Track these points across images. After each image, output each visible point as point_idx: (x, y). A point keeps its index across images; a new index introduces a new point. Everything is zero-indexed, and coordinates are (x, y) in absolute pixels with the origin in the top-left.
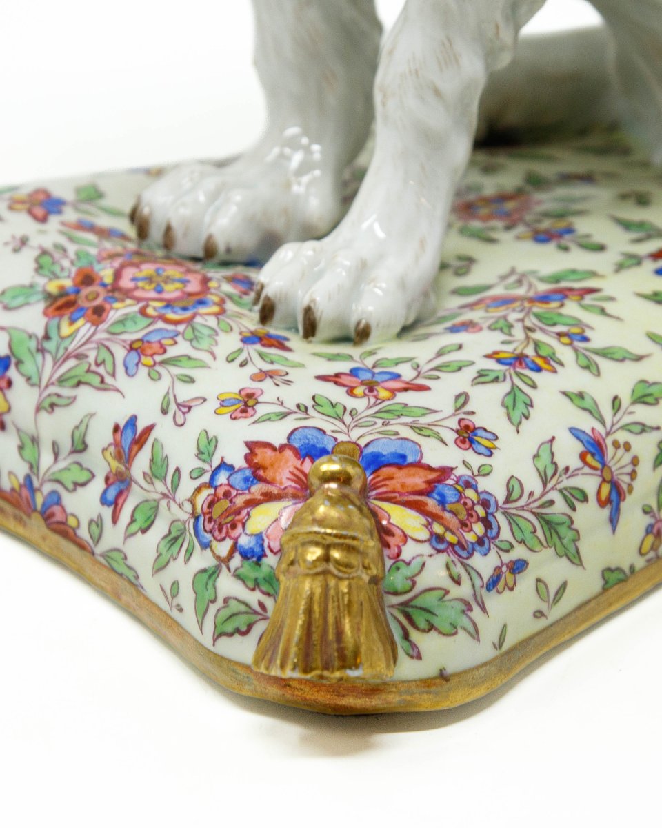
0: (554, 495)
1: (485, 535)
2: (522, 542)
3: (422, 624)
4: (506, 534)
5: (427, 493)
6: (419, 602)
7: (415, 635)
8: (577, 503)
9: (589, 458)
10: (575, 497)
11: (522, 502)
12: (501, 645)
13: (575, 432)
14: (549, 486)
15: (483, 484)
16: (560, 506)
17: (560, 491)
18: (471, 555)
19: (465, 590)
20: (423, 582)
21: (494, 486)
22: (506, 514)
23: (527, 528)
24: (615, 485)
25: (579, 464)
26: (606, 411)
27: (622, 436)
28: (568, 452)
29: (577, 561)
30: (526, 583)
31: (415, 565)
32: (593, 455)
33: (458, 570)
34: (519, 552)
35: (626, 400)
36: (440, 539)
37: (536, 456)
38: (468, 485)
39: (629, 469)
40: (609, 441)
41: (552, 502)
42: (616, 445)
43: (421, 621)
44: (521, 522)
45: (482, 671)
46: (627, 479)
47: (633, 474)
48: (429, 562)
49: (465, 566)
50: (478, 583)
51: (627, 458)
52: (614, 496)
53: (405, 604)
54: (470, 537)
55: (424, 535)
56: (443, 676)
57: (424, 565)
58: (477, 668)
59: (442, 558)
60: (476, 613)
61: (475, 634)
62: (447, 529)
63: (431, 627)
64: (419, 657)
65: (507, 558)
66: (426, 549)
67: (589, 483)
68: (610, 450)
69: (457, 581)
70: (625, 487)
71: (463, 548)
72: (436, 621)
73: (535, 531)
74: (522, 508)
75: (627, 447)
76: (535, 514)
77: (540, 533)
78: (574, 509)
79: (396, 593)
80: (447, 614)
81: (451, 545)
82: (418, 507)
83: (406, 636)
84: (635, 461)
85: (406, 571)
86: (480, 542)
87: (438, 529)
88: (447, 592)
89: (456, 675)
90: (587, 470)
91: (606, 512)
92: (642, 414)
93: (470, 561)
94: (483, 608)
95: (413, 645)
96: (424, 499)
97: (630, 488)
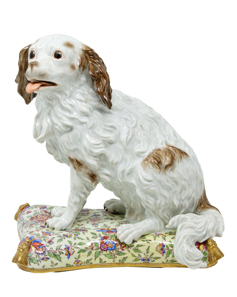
1: (43, 253)
2: (49, 256)
3: (32, 261)
4: (47, 254)
5: (38, 246)
6: (31, 258)
7: (30, 262)
8: (61, 254)
9: (66, 249)
10: (61, 253)
11: (51, 251)
12: (43, 268)
13: (66, 245)
14: (57, 250)
15: (47, 247)
16: (58, 253)
17: (59, 251)
18: (40, 255)
19: (38, 259)
20: (32, 256)
21: (48, 249)
22: (48, 252)
23: (51, 254)
24: (70, 254)
26: (73, 244)
27: (73, 248)
28: (63, 247)
29: (60, 261)
30: (49, 261)
31: (32, 254)
32: (67, 249)
33: (37, 256)
34: (48, 257)
35: (77, 244)
37: (58, 246)
38: (44, 247)
39: (73, 252)
40: (70, 248)
41: (56, 252)
42: (72, 249)
44: (50, 253)
45: (40, 270)
46: (72, 253)
47: (73, 253)
48: (34, 254)
49: (38, 256)
50: (40, 258)
51: (73, 251)
52: (69, 255)
53: (30, 258)
55: (35, 251)
56: (33, 269)
58: (39, 269)
59: (36, 254)
60: (39, 262)
61: (39, 265)
62: (38, 251)
63: (32, 262)
64: (31, 265)
65: (45, 257)
67: (65, 252)
68: (70, 249)
69: (37, 257)
70: (71, 254)
71: (39, 254)
72: (33, 261)
73: (52, 255)
75: (73, 249)
76: (53, 253)
77: (53, 255)
78: (60, 254)
79: (29, 257)
80: (35, 261)
82: (36, 247)
83: (29, 262)
84: (74, 251)
85: (31, 254)
86: (42, 254)
88: (35, 258)
89: (35, 269)
90: (65, 250)
91: (67, 256)
92: (79, 246)
93: (39, 256)
94: (40, 262)
95: (30, 263)
96: (37, 247)
97: (72, 255)
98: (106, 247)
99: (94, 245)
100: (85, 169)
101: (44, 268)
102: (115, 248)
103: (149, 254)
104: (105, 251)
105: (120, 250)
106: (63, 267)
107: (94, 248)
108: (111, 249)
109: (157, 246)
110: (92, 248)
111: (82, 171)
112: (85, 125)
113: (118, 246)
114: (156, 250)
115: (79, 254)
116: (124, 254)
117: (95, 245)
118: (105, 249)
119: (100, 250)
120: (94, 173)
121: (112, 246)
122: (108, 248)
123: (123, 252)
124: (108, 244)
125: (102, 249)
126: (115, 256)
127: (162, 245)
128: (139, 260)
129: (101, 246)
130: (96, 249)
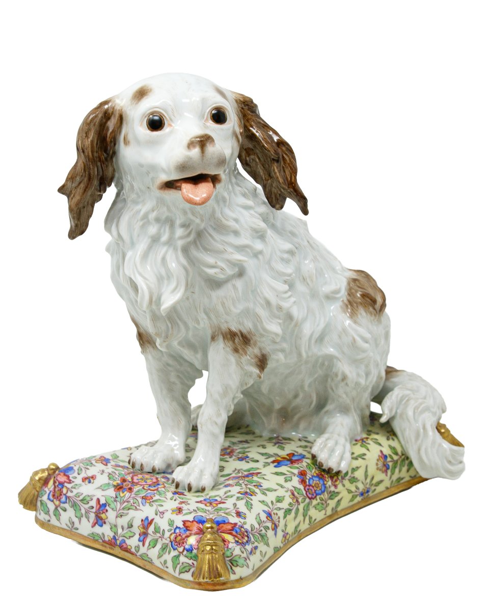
0: (262, 528)
1: (248, 540)
2: (256, 541)
3: (235, 565)
4: (252, 539)
5: (232, 530)
6: (234, 559)
7: (234, 568)
8: (267, 530)
9: (268, 518)
11: (255, 531)
12: (253, 569)
13: (264, 511)
14: (260, 526)
15: (245, 527)
16: (264, 531)
18: (245, 545)
19: (245, 555)
20: (235, 553)
21: (248, 527)
22: (252, 534)
25: (266, 519)
26: (270, 505)
27: (275, 511)
28: (263, 517)
29: (268, 545)
30: (258, 552)
31: (233, 549)
33: (243, 550)
34: (256, 544)
35: (274, 502)
36: (237, 542)
37: (256, 518)
38: (242, 527)
39: (278, 520)
40: (272, 513)
41: (262, 530)
42: (274, 514)
43: (235, 563)
44: (256, 536)
45: (249, 577)
46: (277, 523)
47: (279, 521)
48: (236, 548)
50: (248, 553)
51: (277, 517)
52: (275, 527)
53: (230, 560)
54: (245, 541)
55: (233, 541)
56: (241, 579)
57: (234, 549)
59: (239, 547)
60: (248, 561)
61: (248, 567)
62: (239, 539)
63: (237, 565)
64: (235, 574)
65: (254, 545)
66: (235, 545)
67: (269, 524)
68: (273, 515)
69: (243, 553)
70: (277, 525)
71: (243, 544)
72: (238, 564)
73: (259, 538)
74: (255, 532)
75: (277, 514)
76: (259, 534)
77: (260, 539)
79: (228, 557)
80: (241, 561)
81: (240, 543)
82: (231, 534)
83: (231, 568)
84: (279, 518)
85: (230, 551)
86: (247, 542)
87: (237, 539)
88: (241, 556)
89: (246, 577)
90: (268, 521)
91: (274, 532)
92: (279, 505)
93: (245, 547)
94: (249, 559)
95: (233, 570)
96: (232, 532)
98: (313, 491)
99: (296, 494)
100: (253, 348)
102: (325, 487)
103: (368, 480)
104: (314, 499)
105: (333, 489)
106: (271, 556)
107: (300, 500)
108: (320, 492)
109: (376, 461)
110: (297, 501)
112: (260, 257)
113: (327, 482)
114: (378, 469)
115: (285, 520)
116: (338, 493)
117: (298, 493)
118: (313, 495)
119: (307, 500)
120: (263, 352)
121: (320, 485)
122: (317, 492)
123: (336, 491)
124: (313, 485)
125: (310, 496)
126: (328, 502)
127: (383, 457)
128: (357, 496)
129: (306, 492)
130: (303, 501)
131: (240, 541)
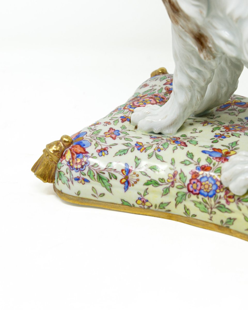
0: (106, 172)
1: (80, 169)
2: (89, 176)
3: (60, 178)
4: (86, 172)
5: (77, 153)
6: (61, 173)
8: (112, 178)
9: (124, 172)
10: (112, 176)
11: (96, 168)
12: (78, 195)
13: (126, 164)
14: (106, 170)
15: (90, 159)
16: (106, 175)
17: (109, 173)
18: (73, 170)
19: (69, 176)
20: (62, 169)
22: (89, 168)
23: (92, 174)
24: (128, 183)
25: (120, 171)
27: (137, 172)
28: (120, 167)
29: (110, 191)
32: (126, 171)
33: (69, 171)
34: (87, 177)
35: (148, 167)
36: (69, 163)
37: (110, 163)
38: (87, 157)
39: (135, 181)
41: (104, 173)
42: (134, 174)
44: (92, 172)
45: (72, 197)
46: (133, 182)
47: (136, 182)
48: (65, 166)
49: (70, 171)
50: (72, 177)
51: (136, 178)
53: (59, 172)
54: (75, 167)
55: (68, 160)
56: (61, 192)
57: (63, 166)
58: (70, 195)
59: (67, 167)
60: (70, 183)
61: (69, 187)
62: (72, 162)
63: (61, 180)
64: (58, 184)
65: (82, 176)
66: (66, 163)
67: (120, 177)
68: (131, 173)
69: (67, 173)
70: (131, 184)
71: (72, 167)
73: (94, 176)
74: (94, 170)
75: (138, 176)
76: (97, 172)
77: (96, 177)
78: (111, 179)
79: (58, 168)
80: (64, 179)
81: (70, 165)
82: (72, 154)
83: (57, 179)
84: (138, 180)
85: (61, 165)
86: (77, 169)
87: (71, 161)
88: (65, 174)
89: (64, 193)
90: (121, 173)
91: (123, 186)
92: (149, 172)
94: (72, 183)
95: (58, 181)
96: (75, 154)
97: (133, 185)
98: (198, 188)
99: (178, 177)
100: (185, 21)
101: (80, 196)
102: (214, 194)
104: (194, 194)
105: (223, 201)
106: (116, 204)
107: (176, 184)
108: (206, 194)
110: (173, 183)
111: (180, 23)
113: (220, 191)
115: (146, 187)
116: (230, 211)
117: (180, 178)
118: (195, 190)
119: (185, 190)
120: (203, 32)
121: (210, 188)
122: (202, 192)
123: (227, 206)
124: (203, 183)
125: (191, 189)
126: (214, 210)
129: (190, 183)
130: (179, 187)
131: (71, 164)
